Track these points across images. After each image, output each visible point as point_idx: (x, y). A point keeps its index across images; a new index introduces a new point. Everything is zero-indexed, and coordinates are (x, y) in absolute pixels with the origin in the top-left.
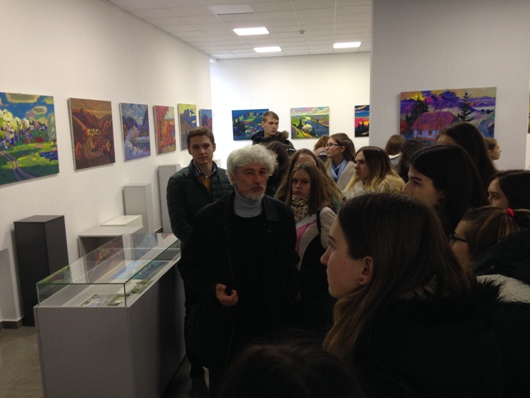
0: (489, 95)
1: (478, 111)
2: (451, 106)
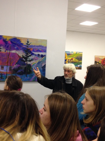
0: (43, 45)
1: (36, 55)
2: (17, 49)
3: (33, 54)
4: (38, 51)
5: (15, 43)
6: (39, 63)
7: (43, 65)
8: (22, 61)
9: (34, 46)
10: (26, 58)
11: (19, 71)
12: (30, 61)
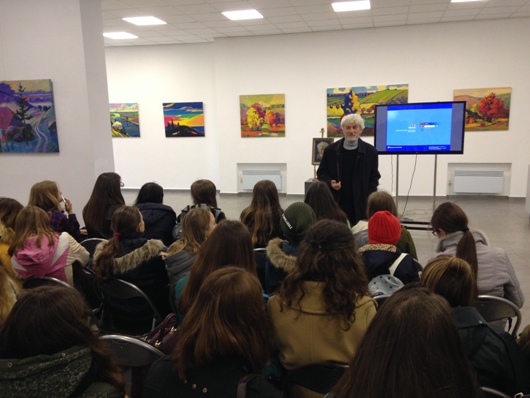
1: (35, 108)
3: (31, 107)
4: (38, 100)
5: (4, 91)
6: (43, 121)
7: (51, 123)
8: (17, 119)
9: (31, 93)
10: (22, 114)
11: (16, 136)
12: (28, 118)
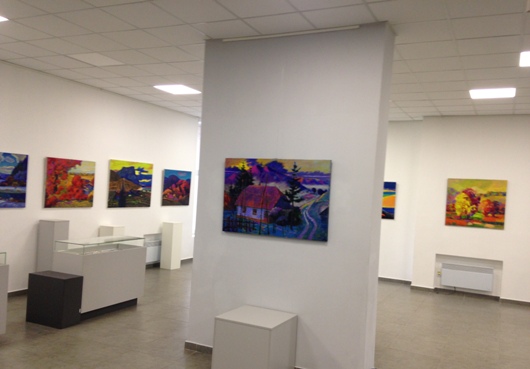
0: (324, 170)
1: (309, 190)
2: (278, 181)
3: (303, 188)
4: (313, 182)
5: (275, 169)
6: (315, 205)
7: (323, 209)
8: (284, 201)
9: (306, 174)
10: (291, 196)
11: (280, 219)
12: (298, 201)
